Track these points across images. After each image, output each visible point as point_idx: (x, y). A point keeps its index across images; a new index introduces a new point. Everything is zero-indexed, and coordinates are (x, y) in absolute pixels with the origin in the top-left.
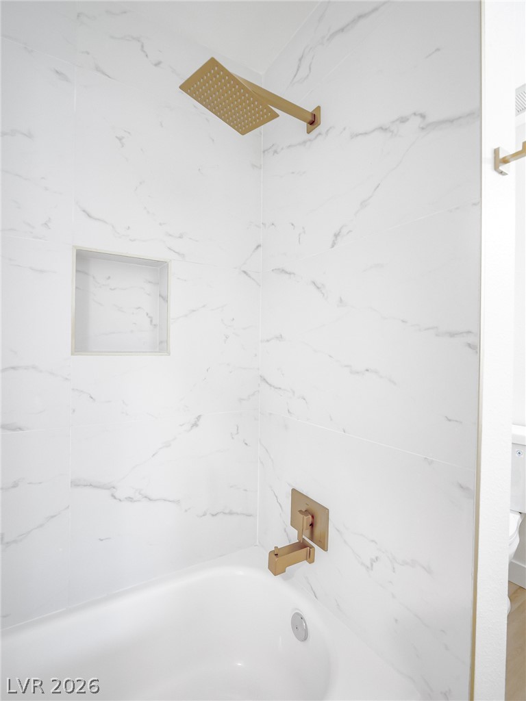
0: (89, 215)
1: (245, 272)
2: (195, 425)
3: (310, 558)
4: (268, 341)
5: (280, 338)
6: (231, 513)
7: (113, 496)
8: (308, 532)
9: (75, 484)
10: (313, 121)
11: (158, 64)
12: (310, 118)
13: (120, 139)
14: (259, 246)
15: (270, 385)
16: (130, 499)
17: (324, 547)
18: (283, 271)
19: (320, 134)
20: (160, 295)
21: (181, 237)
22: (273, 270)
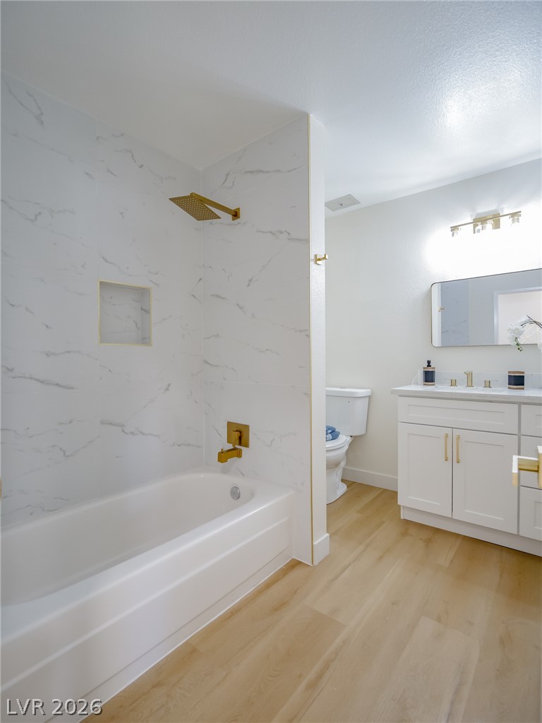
0: (106, 261)
1: (193, 296)
2: (167, 389)
3: (239, 455)
4: (208, 338)
5: (217, 336)
6: (189, 445)
7: (123, 431)
8: (238, 442)
9: (102, 423)
10: (236, 215)
11: (141, 166)
12: (234, 213)
13: (122, 214)
14: (201, 279)
15: (211, 365)
16: (132, 433)
17: (247, 445)
18: (218, 296)
19: (239, 223)
20: (142, 309)
21: (157, 274)
22: (211, 295)
